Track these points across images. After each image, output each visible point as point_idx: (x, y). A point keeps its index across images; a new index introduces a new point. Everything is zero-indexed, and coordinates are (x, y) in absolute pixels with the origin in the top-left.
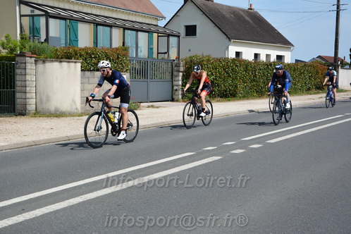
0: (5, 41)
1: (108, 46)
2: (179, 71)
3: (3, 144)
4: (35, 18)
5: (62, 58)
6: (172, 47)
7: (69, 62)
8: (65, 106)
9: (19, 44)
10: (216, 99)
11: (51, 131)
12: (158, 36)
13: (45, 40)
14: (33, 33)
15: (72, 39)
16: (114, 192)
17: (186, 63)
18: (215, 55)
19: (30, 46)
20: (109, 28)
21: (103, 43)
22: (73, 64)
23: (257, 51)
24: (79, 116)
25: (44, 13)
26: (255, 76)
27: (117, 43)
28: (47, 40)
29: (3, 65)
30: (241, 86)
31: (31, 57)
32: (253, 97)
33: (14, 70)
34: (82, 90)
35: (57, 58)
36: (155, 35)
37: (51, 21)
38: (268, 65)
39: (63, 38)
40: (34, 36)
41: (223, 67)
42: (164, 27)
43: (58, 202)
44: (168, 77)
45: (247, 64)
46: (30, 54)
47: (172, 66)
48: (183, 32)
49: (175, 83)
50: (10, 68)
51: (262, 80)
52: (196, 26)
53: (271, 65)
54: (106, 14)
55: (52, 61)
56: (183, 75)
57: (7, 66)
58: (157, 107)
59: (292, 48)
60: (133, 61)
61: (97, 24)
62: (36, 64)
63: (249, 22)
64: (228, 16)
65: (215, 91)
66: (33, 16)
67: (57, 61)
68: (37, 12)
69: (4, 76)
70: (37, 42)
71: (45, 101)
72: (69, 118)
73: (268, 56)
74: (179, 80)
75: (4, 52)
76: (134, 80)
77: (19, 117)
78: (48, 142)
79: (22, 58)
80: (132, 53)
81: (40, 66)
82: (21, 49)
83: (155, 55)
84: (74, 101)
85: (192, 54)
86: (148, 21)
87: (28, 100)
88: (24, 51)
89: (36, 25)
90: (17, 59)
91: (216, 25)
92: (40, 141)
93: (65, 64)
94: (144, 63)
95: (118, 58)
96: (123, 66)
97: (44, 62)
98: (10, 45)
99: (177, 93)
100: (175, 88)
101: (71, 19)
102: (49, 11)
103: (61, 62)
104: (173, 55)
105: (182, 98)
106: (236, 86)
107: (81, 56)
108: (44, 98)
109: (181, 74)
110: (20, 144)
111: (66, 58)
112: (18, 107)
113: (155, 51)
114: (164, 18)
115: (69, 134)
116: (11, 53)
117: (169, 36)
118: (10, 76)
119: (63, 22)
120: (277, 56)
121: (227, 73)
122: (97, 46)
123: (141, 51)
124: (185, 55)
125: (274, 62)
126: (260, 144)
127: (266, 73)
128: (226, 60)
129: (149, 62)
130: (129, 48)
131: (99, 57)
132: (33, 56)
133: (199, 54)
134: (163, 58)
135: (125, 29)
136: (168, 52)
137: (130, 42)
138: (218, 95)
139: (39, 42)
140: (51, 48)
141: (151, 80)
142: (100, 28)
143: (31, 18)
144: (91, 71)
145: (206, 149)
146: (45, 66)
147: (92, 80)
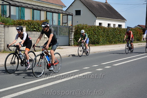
1: (39, 20)
2: (72, 32)
4: (4, 6)
5: (17, 25)
6: (69, 20)
12: (63, 15)
13: (9, 16)
14: (3, 13)
15: (22, 16)
17: (76, 28)
18: (89, 24)
19: (2, 19)
20: (39, 11)
21: (36, 18)
23: (109, 22)
25: (8, 4)
26: (108, 34)
27: (43, 18)
28: (10, 16)
30: (101, 39)
31: (2, 24)
32: (107, 44)
35: (15, 25)
36: (61, 15)
37: (12, 7)
38: (114, 29)
39: (18, 15)
40: (3, 15)
41: (93, 30)
42: (65, 11)
44: (67, 34)
45: (104, 29)
47: (69, 29)
48: (74, 13)
49: (70, 37)
51: (111, 36)
52: (80, 10)
53: (115, 29)
54: (38, 4)
55: (12, 26)
56: (74, 34)
58: (62, 49)
59: (126, 21)
61: (34, 9)
62: (4, 27)
63: (105, 9)
64: (95, 6)
66: (3, 5)
67: (14, 26)
68: (5, 3)
70: (5, 17)
73: (114, 25)
74: (72, 36)
80: (50, 23)
81: (6, 29)
83: (61, 24)
85: (78, 24)
86: (58, 8)
89: (5, 9)
91: (90, 10)
97: (8, 27)
99: (71, 42)
100: (70, 39)
101: (22, 7)
102: (11, 3)
104: (70, 24)
105: (74, 44)
106: (99, 39)
107: (26, 24)
109: (73, 33)
111: (19, 25)
113: (61, 22)
114: (65, 6)
117: (68, 15)
119: (17, 8)
120: (119, 25)
121: (95, 33)
122: (34, 20)
123: (55, 22)
124: (75, 24)
125: (117, 28)
126: (110, 66)
127: (113, 33)
128: (95, 26)
129: (58, 27)
130: (49, 20)
131: (34, 24)
132: (3, 24)
133: (82, 23)
134: (65, 26)
135: (47, 11)
136: (67, 22)
137: (49, 18)
138: (91, 43)
139: (6, 17)
140: (12, 20)
141: (59, 36)
142: (35, 11)
143: (2, 6)
144: (31, 31)
145: (84, 68)
146: (8, 29)
147: (31, 36)
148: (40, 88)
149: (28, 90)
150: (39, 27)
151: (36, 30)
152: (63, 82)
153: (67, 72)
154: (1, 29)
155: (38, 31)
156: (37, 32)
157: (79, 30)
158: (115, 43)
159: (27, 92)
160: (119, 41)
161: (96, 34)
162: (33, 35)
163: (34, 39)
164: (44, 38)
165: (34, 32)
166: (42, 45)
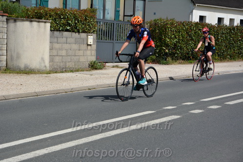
1: (77, 8)
5: (32, 18)
6: (138, 10)
7: (39, 22)
8: (35, 64)
10: (178, 61)
11: (20, 87)
16: (78, 145)
17: (150, 26)
18: (179, 18)
22: (42, 24)
23: (221, 15)
24: (47, 73)
27: (85, 5)
28: (18, 0)
31: (3, 16)
34: (51, 49)
35: (28, 17)
41: (187, 30)
43: (25, 153)
45: (211, 27)
51: (224, 44)
53: (234, 29)
55: (23, 20)
60: (100, 22)
62: (7, 24)
65: (178, 54)
67: (27, 20)
70: (8, 1)
71: (15, 58)
72: (38, 75)
73: (232, 20)
76: (100, 40)
78: (17, 96)
80: (100, 15)
81: (12, 25)
83: (121, 18)
84: (43, 59)
85: (157, 17)
92: (9, 96)
93: (35, 24)
94: (110, 25)
95: (86, 19)
96: (90, 28)
97: (15, 21)
103: (31, 21)
107: (50, 16)
108: (15, 56)
111: (37, 18)
113: (121, 13)
115: (37, 90)
120: (241, 20)
121: (190, 36)
122: (66, 8)
123: (108, 13)
124: (150, 18)
125: (237, 27)
126: (219, 105)
127: (229, 37)
128: (190, 24)
129: (115, 24)
130: (96, 10)
131: (68, 18)
132: (4, 14)
133: (164, 17)
134: (128, 21)
136: (133, 15)
137: (98, 5)
138: (181, 58)
139: (10, 2)
140: (23, 7)
141: (117, 41)
144: (60, 31)
145: (166, 108)
146: (16, 25)
147: (60, 40)
148: (77, 144)
149: (53, 147)
150: (76, 24)
151: (71, 28)
152: (122, 133)
153: (130, 114)
154: (1, 25)
155: (73, 31)
156: (74, 34)
157: (157, 31)
158: (232, 58)
159: (50, 152)
160: (240, 54)
161: (192, 39)
162: (64, 39)
163: (66, 46)
164: (86, 45)
165: (66, 33)
166: (82, 59)
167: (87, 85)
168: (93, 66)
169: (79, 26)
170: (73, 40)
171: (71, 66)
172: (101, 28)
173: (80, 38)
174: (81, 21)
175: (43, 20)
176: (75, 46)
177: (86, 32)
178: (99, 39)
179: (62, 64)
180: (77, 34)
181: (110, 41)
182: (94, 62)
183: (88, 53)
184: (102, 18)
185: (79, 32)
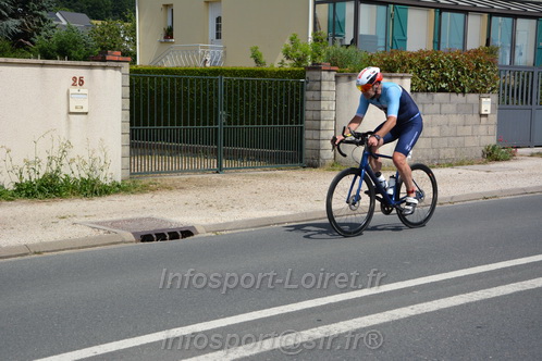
0: (291, 46)
1: (459, 47)
3: (284, 213)
4: (338, 5)
7: (390, 77)
9: (310, 49)
13: (352, 42)
14: (334, 31)
15: (396, 38)
20: (461, 16)
21: (450, 42)
27: (475, 41)
28: (354, 41)
29: (287, 85)
31: (329, 71)
33: (302, 94)
37: (364, 9)
39: (382, 36)
40: (334, 36)
46: (327, 65)
50: (297, 89)
57: (292, 87)
60: (505, 72)
61: (442, 9)
62: (336, 81)
66: (334, 3)
69: (287, 104)
70: (338, 44)
75: (288, 65)
76: (506, 106)
77: (307, 170)
79: (316, 73)
80: (504, 59)
81: (344, 85)
82: (314, 57)
87: (322, 142)
88: (318, 61)
89: (339, 17)
90: (308, 74)
94: (526, 76)
95: (478, 67)
96: (486, 82)
97: (350, 78)
98: (298, 52)
101: (397, 3)
107: (411, 66)
110: (310, 214)
111: (386, 71)
112: (307, 153)
116: (299, 65)
118: (297, 103)
119: (383, 8)
122: (439, 49)
123: (521, 54)
129: (536, 74)
130: (497, 48)
131: (443, 66)
132: (332, 68)
135: (491, 15)
137: (500, 38)
139: (342, 46)
140: (363, 54)
141: (539, 106)
142: (446, 16)
143: (331, 5)
144: (428, 91)
146: (350, 85)
147: (429, 108)
150: (458, 77)
151: (450, 86)
154: (326, 88)
155: (453, 92)
156: (454, 96)
162: (436, 107)
163: (439, 119)
164: (476, 117)
165: (439, 96)
166: (470, 142)
167: (482, 190)
168: (491, 155)
169: (465, 81)
170: (452, 108)
171: (448, 156)
172: (507, 82)
173: (466, 103)
174: (468, 71)
175: (398, 74)
176: (456, 119)
177: (477, 92)
178: (503, 104)
179: (431, 153)
180: (460, 95)
181: (524, 106)
182: (494, 148)
183: (482, 129)
184: (508, 63)
185: (463, 92)
